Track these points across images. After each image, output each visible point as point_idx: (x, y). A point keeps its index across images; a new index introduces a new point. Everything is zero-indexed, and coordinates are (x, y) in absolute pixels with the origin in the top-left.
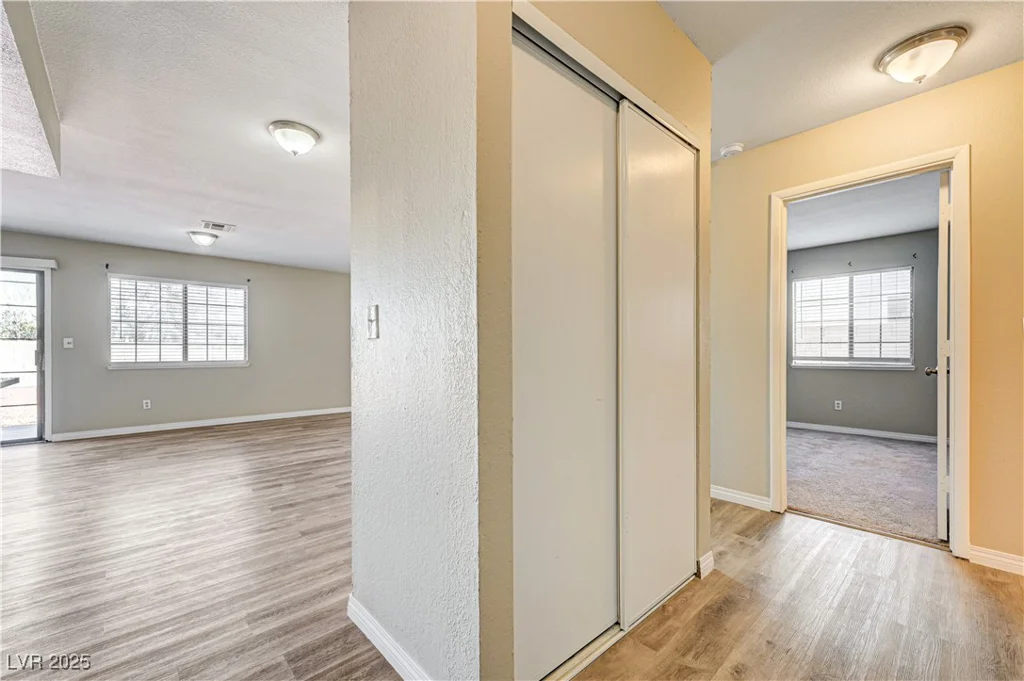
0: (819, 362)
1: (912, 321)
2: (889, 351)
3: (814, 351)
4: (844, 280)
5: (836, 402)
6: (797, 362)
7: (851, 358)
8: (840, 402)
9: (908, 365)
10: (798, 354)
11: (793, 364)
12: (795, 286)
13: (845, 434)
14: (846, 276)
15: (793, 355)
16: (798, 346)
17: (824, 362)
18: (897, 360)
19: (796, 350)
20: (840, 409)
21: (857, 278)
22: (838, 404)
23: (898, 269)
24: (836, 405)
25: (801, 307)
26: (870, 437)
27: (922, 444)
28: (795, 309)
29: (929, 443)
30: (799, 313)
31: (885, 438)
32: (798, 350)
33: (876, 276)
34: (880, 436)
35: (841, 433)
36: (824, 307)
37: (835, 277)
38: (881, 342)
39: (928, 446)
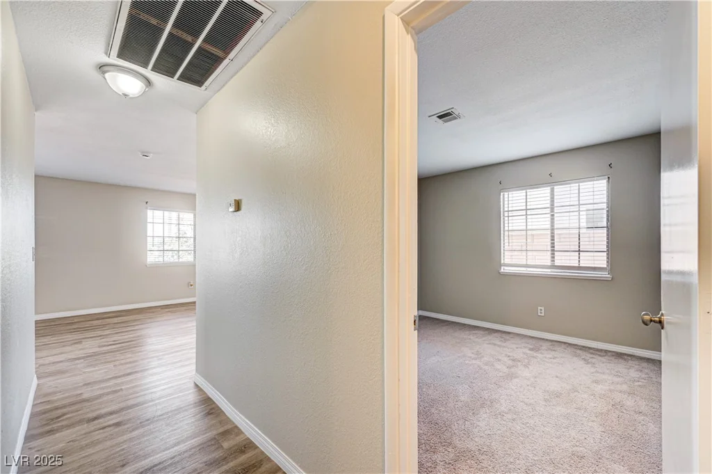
0: (524, 269)
1: (608, 231)
2: (587, 260)
3: (520, 258)
4: (547, 190)
5: (539, 308)
6: (506, 268)
7: (553, 266)
8: (543, 308)
9: (605, 275)
10: (507, 261)
11: (502, 270)
12: (504, 197)
13: (547, 340)
14: (547, 187)
15: (502, 262)
16: (506, 253)
17: (529, 269)
18: (594, 269)
19: (504, 257)
20: (543, 315)
21: (557, 189)
22: (541, 310)
23: (595, 179)
24: (539, 311)
25: (508, 217)
26: (570, 344)
27: (620, 355)
28: (504, 219)
29: (626, 354)
30: (506, 222)
31: (584, 347)
32: (506, 257)
33: (575, 186)
34: (579, 344)
35: (543, 339)
36: (528, 217)
37: (537, 188)
38: (579, 251)
39: (625, 360)
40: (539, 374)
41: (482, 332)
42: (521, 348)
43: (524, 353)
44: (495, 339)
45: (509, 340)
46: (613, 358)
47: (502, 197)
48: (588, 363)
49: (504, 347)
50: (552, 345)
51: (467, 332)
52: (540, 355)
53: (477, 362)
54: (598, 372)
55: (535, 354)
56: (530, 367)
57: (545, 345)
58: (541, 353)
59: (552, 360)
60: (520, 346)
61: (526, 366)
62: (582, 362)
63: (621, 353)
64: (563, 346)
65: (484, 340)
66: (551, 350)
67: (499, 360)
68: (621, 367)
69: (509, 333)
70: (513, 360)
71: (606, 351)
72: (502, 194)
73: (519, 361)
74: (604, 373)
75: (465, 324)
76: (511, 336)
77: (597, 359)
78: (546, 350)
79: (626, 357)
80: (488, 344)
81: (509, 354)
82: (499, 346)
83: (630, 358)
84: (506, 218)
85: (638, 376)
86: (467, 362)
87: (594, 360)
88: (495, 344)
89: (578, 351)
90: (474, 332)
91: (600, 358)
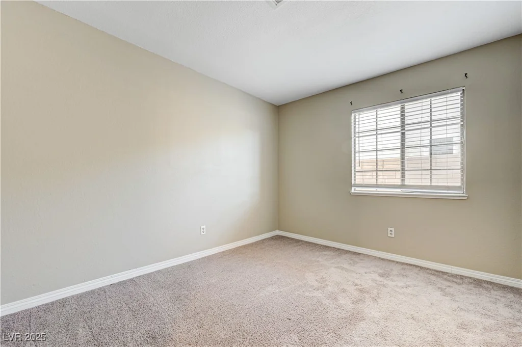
0: (374, 189)
1: (462, 147)
2: (440, 179)
3: (370, 178)
4: (396, 109)
5: (389, 229)
6: (357, 189)
7: (403, 186)
8: (393, 229)
9: (459, 193)
10: (358, 181)
11: (353, 191)
12: (355, 118)
13: (397, 262)
14: (397, 104)
15: (353, 183)
16: (357, 174)
17: (379, 189)
18: (448, 188)
19: (355, 177)
20: (393, 236)
21: (409, 106)
22: (391, 231)
23: (449, 91)
24: (389, 232)
25: (359, 137)
26: (421, 268)
27: (478, 283)
28: (355, 139)
29: (485, 281)
30: (357, 142)
31: (437, 271)
32: (357, 177)
33: (426, 102)
34: (431, 268)
35: (393, 261)
36: (379, 136)
37: (388, 106)
38: (431, 169)
39: (486, 289)
40: (391, 312)
41: (331, 253)
42: (370, 273)
43: (373, 280)
44: (344, 262)
45: (357, 263)
46: (471, 286)
47: (353, 118)
48: (446, 295)
49: (353, 271)
50: (403, 269)
51: (317, 253)
52: (390, 283)
53: (318, 294)
54: (461, 310)
55: (386, 282)
56: (379, 300)
57: (396, 269)
58: (392, 280)
59: (404, 290)
60: (368, 271)
61: (375, 300)
62: (438, 293)
63: (478, 280)
64: (416, 270)
65: (333, 263)
66: (403, 276)
67: (344, 291)
68: (484, 299)
69: (359, 254)
70: (361, 291)
71: (462, 277)
72: (353, 115)
73: (368, 292)
74: (468, 311)
75: (317, 245)
76: (361, 257)
77: (455, 289)
78: (398, 276)
79: (486, 286)
80: (336, 267)
81: (356, 281)
82: (347, 270)
83: (490, 287)
84: (357, 139)
85: (510, 315)
86: (307, 294)
87: (451, 290)
88: (343, 269)
89: (432, 277)
90: (324, 253)
91: (457, 286)
